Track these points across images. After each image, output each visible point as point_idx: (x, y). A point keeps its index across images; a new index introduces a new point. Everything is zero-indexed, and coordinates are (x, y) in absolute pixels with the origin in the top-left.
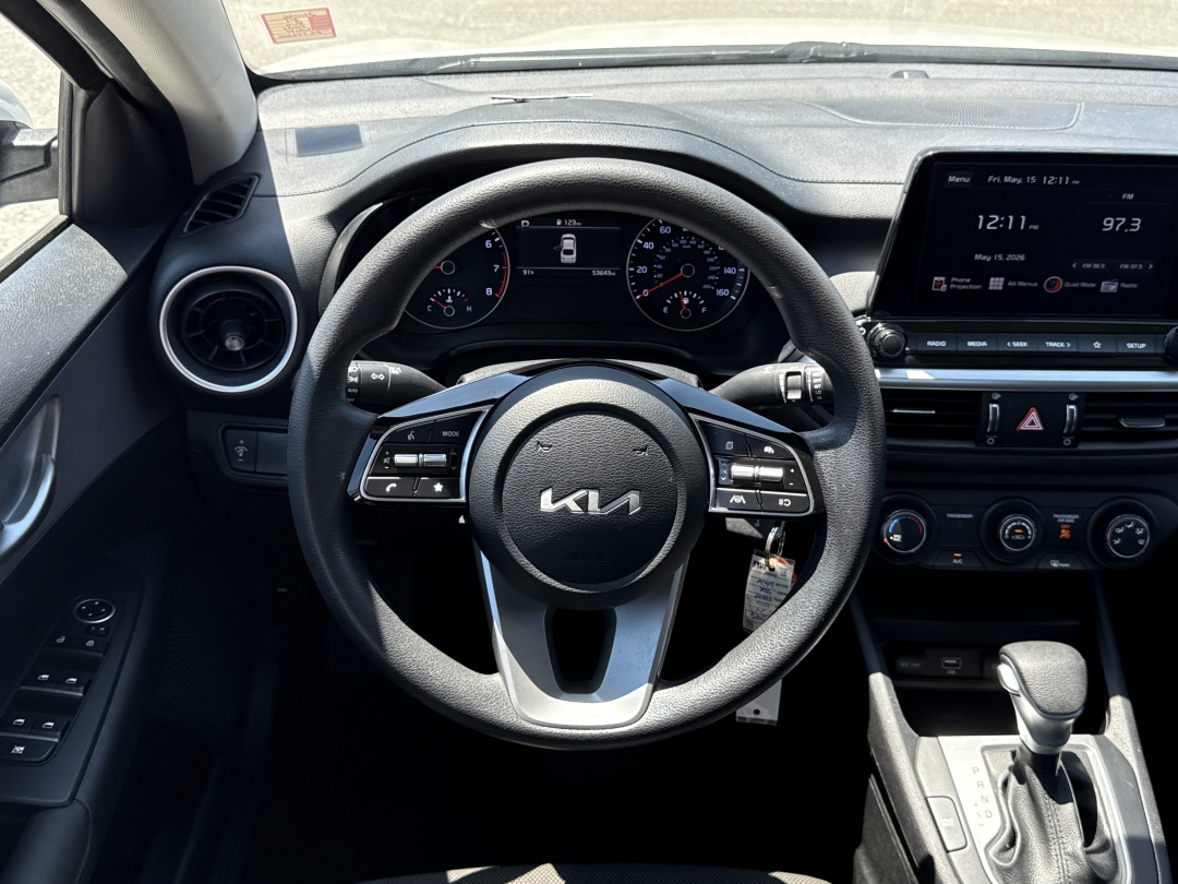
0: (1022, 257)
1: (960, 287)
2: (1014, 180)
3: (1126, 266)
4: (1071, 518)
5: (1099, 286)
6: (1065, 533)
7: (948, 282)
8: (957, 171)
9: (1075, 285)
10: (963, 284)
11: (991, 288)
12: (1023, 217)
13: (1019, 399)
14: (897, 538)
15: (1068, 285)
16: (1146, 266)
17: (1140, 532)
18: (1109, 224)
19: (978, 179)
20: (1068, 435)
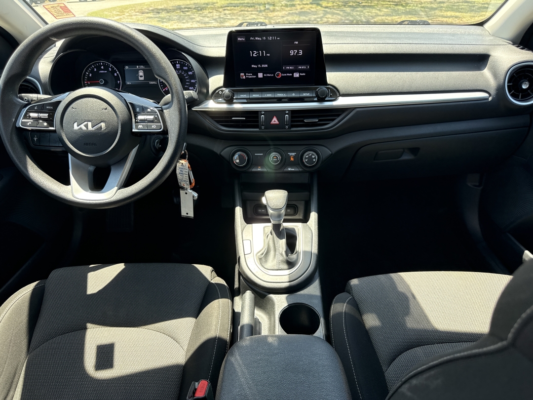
0: (267, 66)
2: (259, 39)
3: (300, 67)
4: (293, 154)
5: (293, 75)
6: (292, 159)
7: (245, 75)
8: (241, 36)
9: (285, 75)
10: (250, 76)
11: (259, 77)
12: (264, 52)
13: (270, 114)
14: (238, 161)
15: (283, 75)
16: (307, 67)
17: (313, 157)
18: (292, 53)
19: (247, 39)
20: (287, 125)
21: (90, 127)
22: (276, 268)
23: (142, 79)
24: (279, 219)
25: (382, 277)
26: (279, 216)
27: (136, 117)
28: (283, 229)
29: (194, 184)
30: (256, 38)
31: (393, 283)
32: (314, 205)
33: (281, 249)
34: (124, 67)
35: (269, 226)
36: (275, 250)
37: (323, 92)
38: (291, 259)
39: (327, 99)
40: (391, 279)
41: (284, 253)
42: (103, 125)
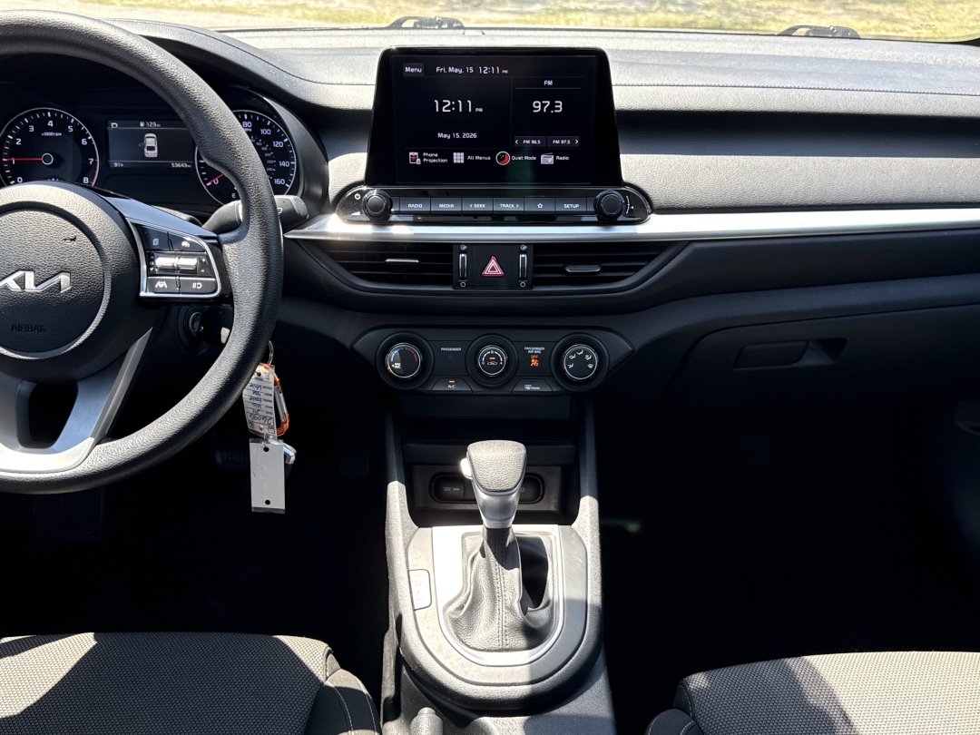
0: (475, 136)
1: (430, 161)
2: (456, 70)
3: (557, 142)
4: (538, 350)
5: (539, 159)
6: (534, 362)
7: (421, 157)
8: (412, 63)
9: (520, 158)
10: (433, 158)
11: (455, 161)
12: (469, 102)
13: (482, 251)
14: (397, 366)
15: (514, 158)
16: (573, 141)
17: (588, 358)
18: (537, 106)
19: (429, 70)
20: (523, 279)
21: (30, 285)
22: (496, 645)
23: (154, 154)
24: (503, 517)
25: (765, 668)
26: (504, 509)
27: (149, 259)
28: (513, 543)
29: (286, 426)
30: (451, 70)
31: (793, 685)
32: (588, 478)
33: (508, 595)
34: (107, 125)
35: (476, 534)
36: (493, 598)
37: (613, 202)
38: (534, 621)
39: (621, 218)
40: (789, 674)
41: (517, 606)
42: (64, 279)
